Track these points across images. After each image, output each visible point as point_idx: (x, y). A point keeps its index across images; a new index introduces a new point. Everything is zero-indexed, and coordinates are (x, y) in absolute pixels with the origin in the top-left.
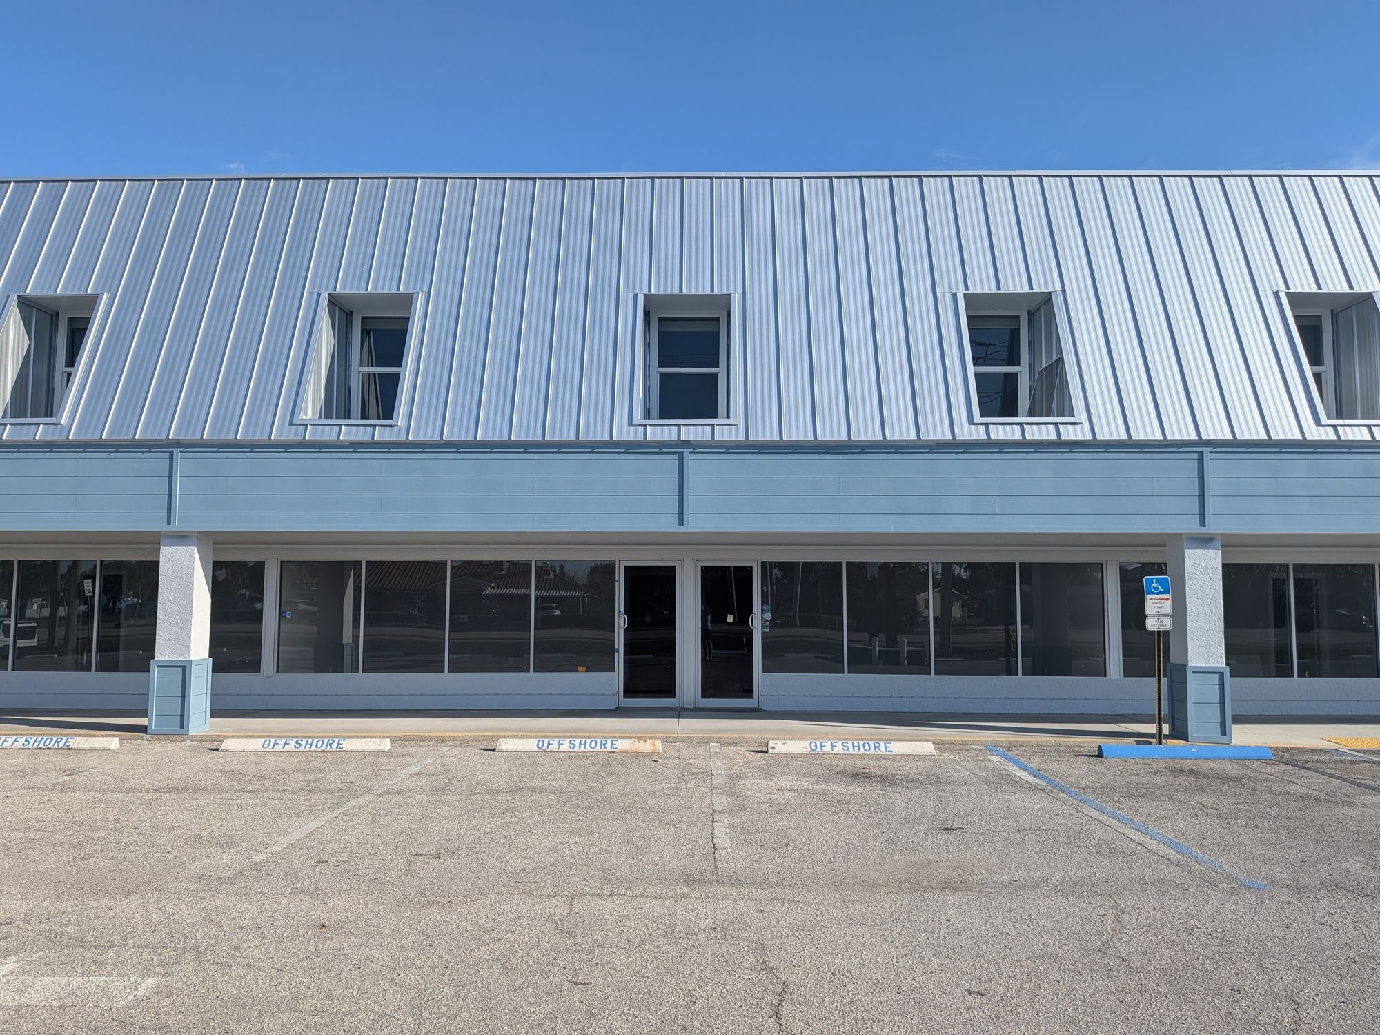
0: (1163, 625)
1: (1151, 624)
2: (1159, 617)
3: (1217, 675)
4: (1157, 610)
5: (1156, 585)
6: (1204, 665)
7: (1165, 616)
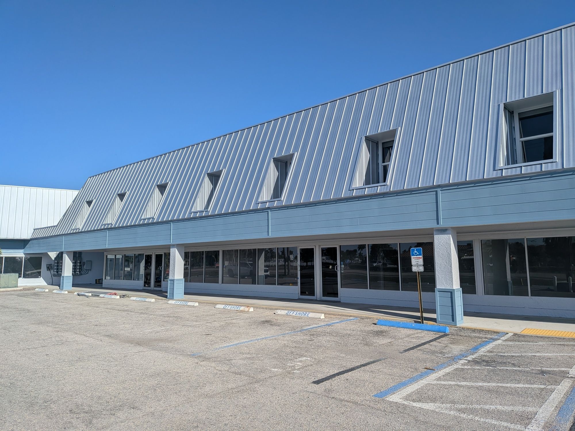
0: (420, 270)
1: (414, 269)
2: (418, 265)
3: (450, 293)
4: (417, 262)
5: (416, 252)
6: (444, 288)
7: (420, 265)
